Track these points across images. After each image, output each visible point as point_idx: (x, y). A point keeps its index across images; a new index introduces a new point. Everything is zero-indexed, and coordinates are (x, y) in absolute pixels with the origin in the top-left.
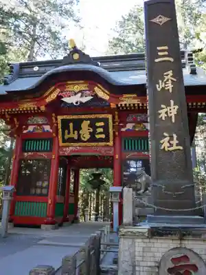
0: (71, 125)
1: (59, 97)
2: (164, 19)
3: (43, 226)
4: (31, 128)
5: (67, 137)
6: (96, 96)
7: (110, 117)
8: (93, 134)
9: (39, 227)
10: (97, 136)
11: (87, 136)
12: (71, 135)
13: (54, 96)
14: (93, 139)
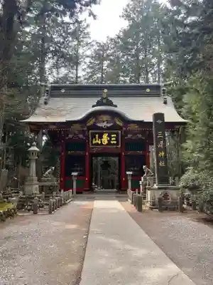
0: (97, 136)
1: (95, 123)
2: (161, 122)
3: (84, 192)
4: (70, 136)
5: (94, 142)
6: (115, 123)
7: (120, 132)
8: (109, 141)
9: (81, 193)
10: (112, 142)
11: (106, 142)
12: (97, 141)
13: (91, 122)
14: (109, 143)
